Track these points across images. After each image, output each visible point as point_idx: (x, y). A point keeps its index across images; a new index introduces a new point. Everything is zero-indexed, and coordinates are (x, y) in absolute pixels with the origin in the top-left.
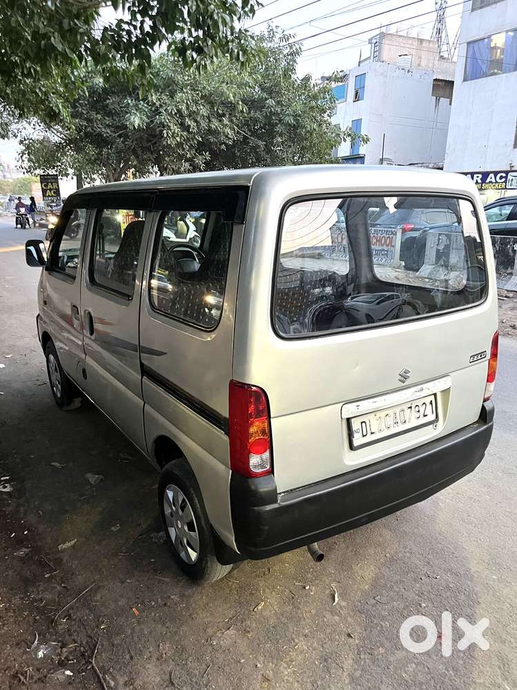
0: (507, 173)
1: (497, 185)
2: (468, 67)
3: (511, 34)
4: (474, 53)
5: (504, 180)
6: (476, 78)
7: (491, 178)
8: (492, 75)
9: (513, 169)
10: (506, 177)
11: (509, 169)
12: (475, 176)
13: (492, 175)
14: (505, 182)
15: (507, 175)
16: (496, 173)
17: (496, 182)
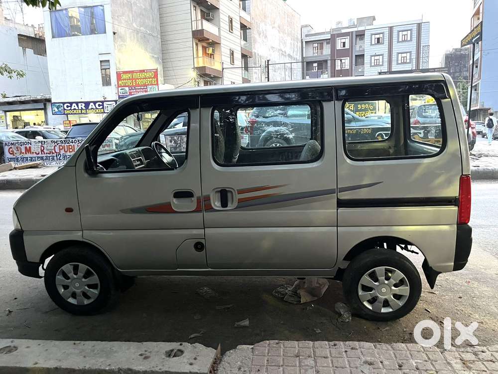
0: (103, 102)
1: (97, 111)
2: (54, 28)
3: (82, 10)
4: (56, 19)
5: (101, 107)
6: (62, 37)
7: (91, 105)
8: (74, 35)
9: (106, 100)
10: (103, 105)
11: (103, 100)
12: (80, 104)
13: (92, 104)
14: (103, 108)
15: (103, 104)
16: (95, 103)
17: (97, 108)
